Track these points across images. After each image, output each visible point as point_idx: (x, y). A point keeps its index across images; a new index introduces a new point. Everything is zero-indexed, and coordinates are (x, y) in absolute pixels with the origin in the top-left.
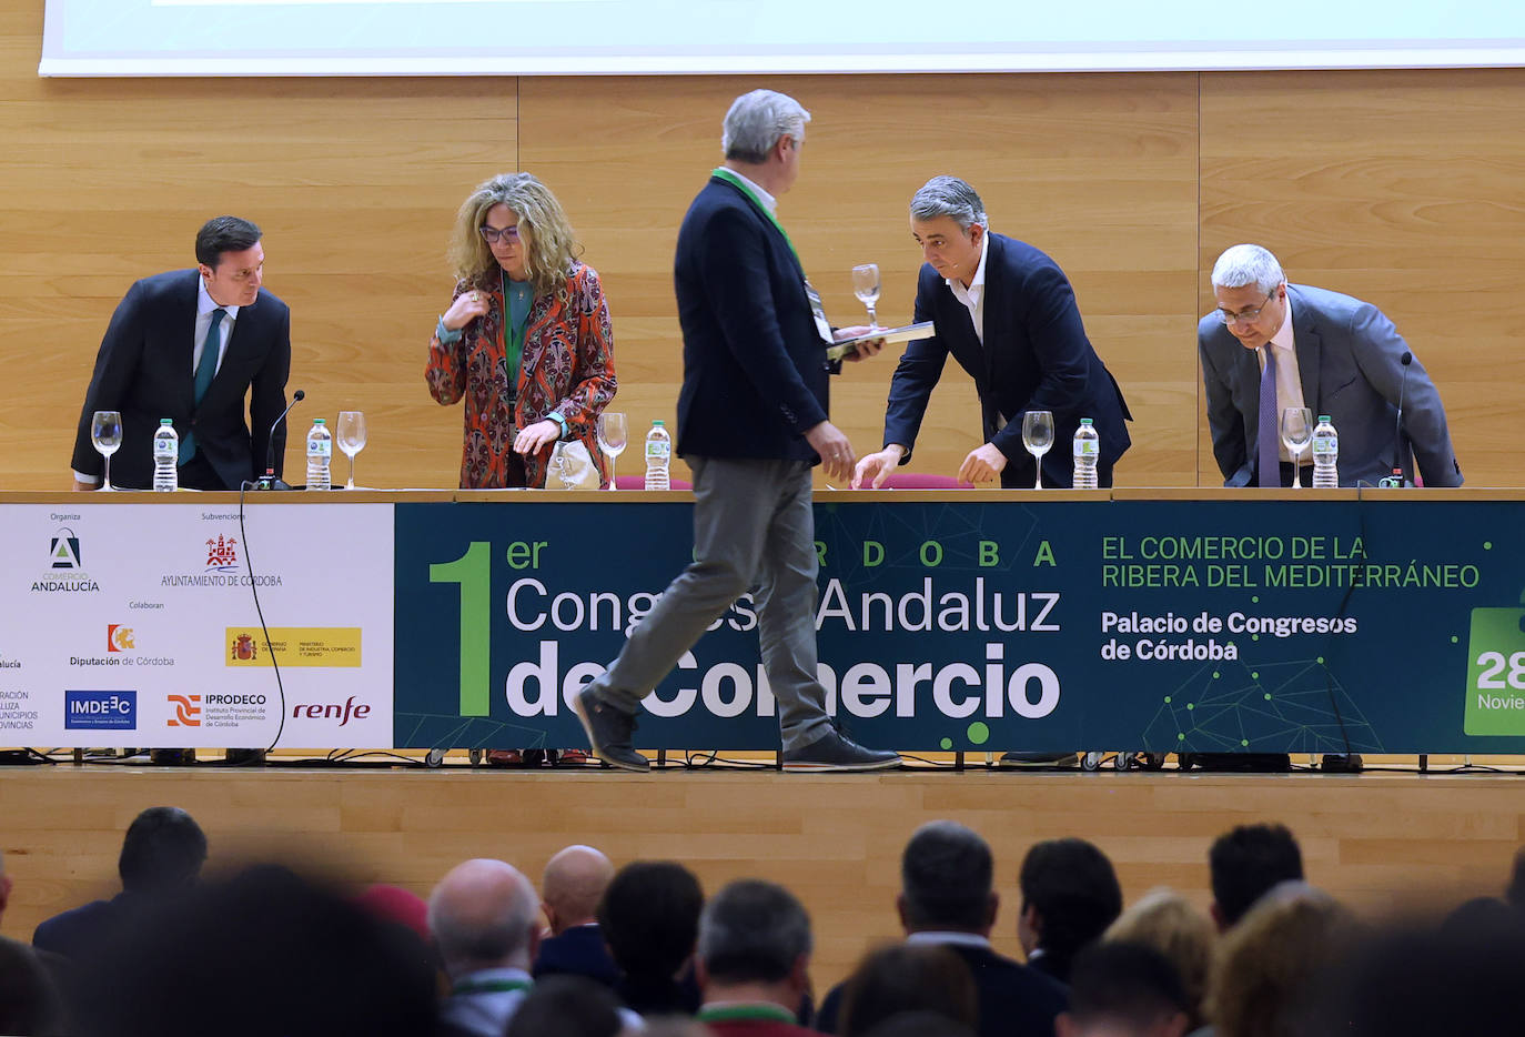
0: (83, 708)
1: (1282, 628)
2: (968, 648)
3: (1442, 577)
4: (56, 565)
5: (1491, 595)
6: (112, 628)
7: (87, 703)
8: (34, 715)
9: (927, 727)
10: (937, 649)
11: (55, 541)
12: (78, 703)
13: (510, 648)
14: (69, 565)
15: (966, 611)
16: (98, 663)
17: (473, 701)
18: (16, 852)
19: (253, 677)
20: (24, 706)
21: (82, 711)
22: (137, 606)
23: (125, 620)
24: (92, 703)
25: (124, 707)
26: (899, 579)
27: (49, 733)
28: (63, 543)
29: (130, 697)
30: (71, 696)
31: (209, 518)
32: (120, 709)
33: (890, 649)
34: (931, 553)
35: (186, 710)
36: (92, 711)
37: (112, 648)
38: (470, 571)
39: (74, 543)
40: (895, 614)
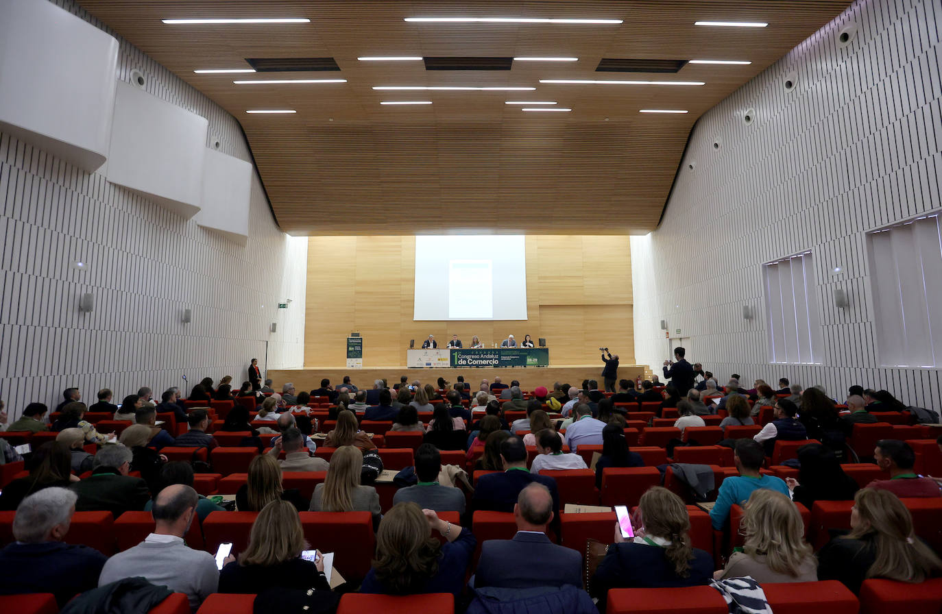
1: (514, 357)
2: (492, 359)
3: (526, 354)
5: (529, 355)
9: (489, 365)
10: (490, 359)
13: (459, 359)
15: (492, 356)
17: (456, 363)
19: (440, 362)
26: (487, 354)
27: (425, 366)
31: (435, 351)
33: (486, 359)
34: (489, 352)
35: (435, 364)
38: (456, 354)
40: (486, 357)
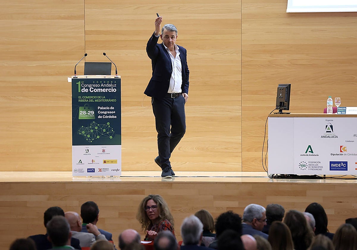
0: (335, 166)
4: (327, 132)
6: (341, 147)
7: (335, 164)
8: (322, 167)
11: (327, 126)
12: (333, 164)
14: (330, 132)
16: (338, 155)
18: (339, 202)
20: (319, 165)
21: (334, 166)
22: (347, 141)
23: (344, 145)
24: (336, 164)
25: (344, 165)
27: (325, 171)
28: (329, 126)
29: (346, 163)
30: (331, 163)
32: (344, 166)
36: (336, 166)
37: (341, 151)
39: (331, 127)
